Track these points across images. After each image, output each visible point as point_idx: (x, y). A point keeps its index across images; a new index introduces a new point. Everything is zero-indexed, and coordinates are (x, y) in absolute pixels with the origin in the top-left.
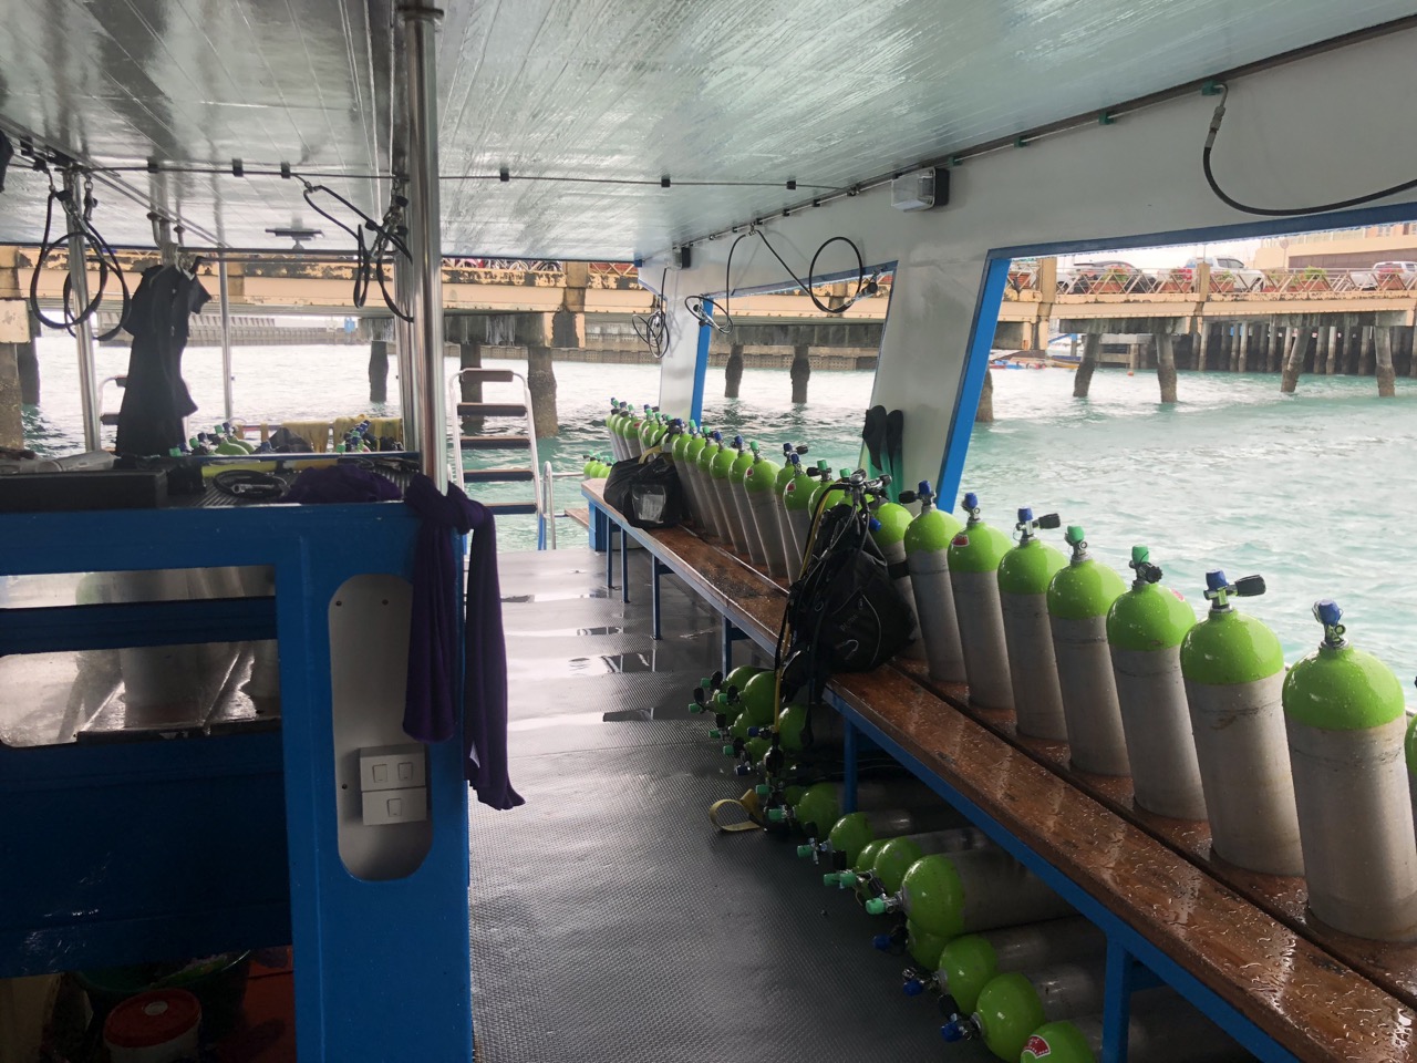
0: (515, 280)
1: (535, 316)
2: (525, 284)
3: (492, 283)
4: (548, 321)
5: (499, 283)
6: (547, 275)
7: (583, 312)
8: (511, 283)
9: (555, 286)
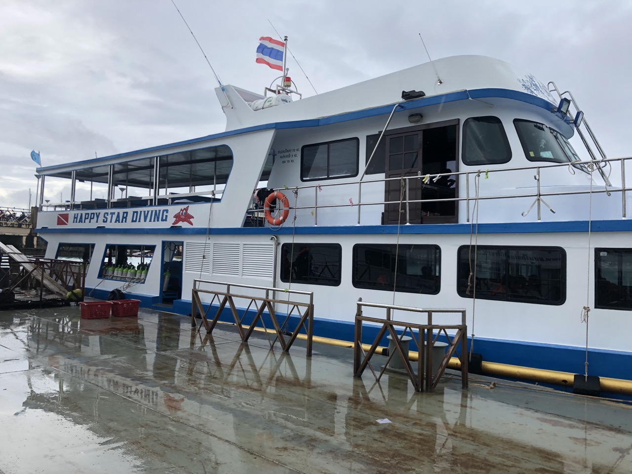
0: (15, 226)
1: (20, 237)
2: (18, 227)
3: (7, 226)
4: (24, 239)
5: (9, 226)
6: (26, 224)
7: (36, 236)
8: (13, 227)
9: (28, 228)
